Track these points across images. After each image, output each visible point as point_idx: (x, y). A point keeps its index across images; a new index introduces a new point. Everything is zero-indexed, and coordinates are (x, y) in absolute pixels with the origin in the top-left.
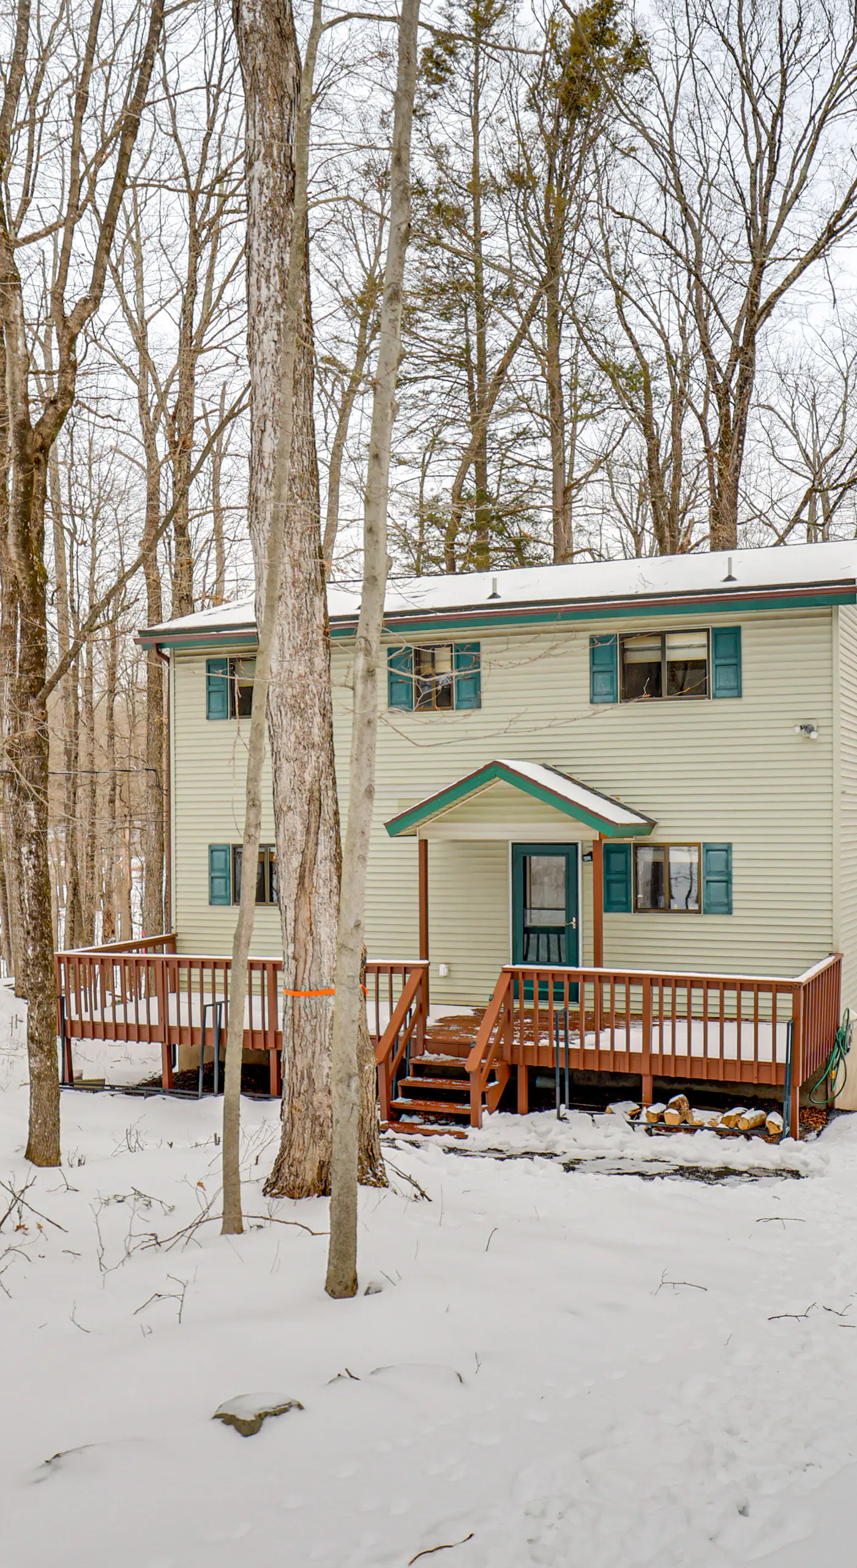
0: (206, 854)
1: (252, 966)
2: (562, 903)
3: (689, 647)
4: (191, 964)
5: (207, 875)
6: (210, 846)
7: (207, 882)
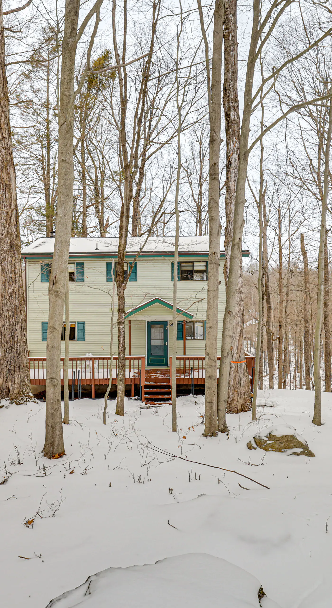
0: (41, 325)
1: (70, 359)
2: (163, 338)
3: (200, 266)
4: (35, 360)
5: (41, 332)
6: (42, 322)
7: (41, 334)
